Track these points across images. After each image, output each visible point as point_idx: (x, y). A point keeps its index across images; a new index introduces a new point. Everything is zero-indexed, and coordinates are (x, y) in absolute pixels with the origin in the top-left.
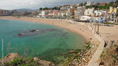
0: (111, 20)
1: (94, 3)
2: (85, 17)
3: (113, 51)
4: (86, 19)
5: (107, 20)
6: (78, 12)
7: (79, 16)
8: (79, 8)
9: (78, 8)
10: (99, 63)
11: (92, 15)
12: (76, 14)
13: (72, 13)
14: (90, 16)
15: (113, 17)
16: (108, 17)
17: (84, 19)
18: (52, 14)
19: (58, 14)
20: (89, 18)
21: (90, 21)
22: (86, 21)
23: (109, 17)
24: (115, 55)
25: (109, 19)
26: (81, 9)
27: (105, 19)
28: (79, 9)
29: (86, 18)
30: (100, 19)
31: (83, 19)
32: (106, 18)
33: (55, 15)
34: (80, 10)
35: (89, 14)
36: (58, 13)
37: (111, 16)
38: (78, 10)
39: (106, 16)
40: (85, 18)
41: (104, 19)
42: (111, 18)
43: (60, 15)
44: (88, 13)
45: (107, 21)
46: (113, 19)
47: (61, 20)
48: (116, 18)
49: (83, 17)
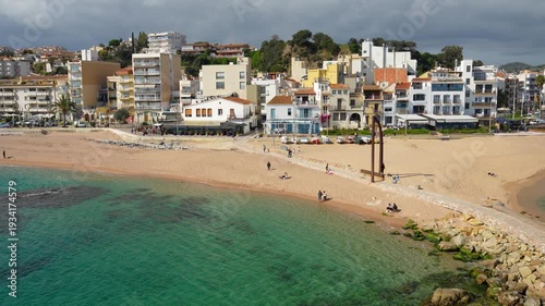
0: (349, 115)
2: (214, 105)
4: (224, 118)
5: (328, 117)
6: (139, 84)
8: (147, 60)
9: (139, 60)
11: (243, 95)
13: (94, 91)
14: (234, 97)
15: (352, 103)
16: (332, 102)
17: (207, 119)
20: (240, 110)
21: (247, 129)
22: (230, 130)
23: (340, 101)
25: (340, 113)
26: (157, 67)
27: (320, 113)
28: (143, 64)
29: (220, 112)
30: (298, 112)
31: (201, 119)
32: (325, 108)
34: (152, 72)
35: (227, 92)
37: (346, 99)
38: (140, 72)
40: (215, 112)
41: (316, 113)
42: (346, 104)
43: (11, 106)
44: (220, 86)
45: (332, 122)
46: (355, 110)
47: (45, 133)
48: (366, 104)
49: (201, 106)
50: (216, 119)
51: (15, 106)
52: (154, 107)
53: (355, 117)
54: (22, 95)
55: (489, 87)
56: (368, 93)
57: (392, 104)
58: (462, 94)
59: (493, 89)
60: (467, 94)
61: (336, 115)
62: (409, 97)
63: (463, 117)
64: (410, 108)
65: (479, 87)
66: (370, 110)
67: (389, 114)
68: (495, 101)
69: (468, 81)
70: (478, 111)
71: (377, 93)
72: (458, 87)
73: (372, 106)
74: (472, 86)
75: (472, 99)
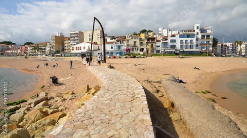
0: (139, 48)
2: (82, 45)
4: (85, 51)
5: (129, 50)
6: (72, 43)
8: (74, 34)
11: (99, 43)
12: (68, 46)
16: (131, 43)
17: (80, 51)
18: (16, 51)
23: (135, 42)
25: (135, 48)
26: (78, 36)
28: (73, 36)
29: (84, 48)
30: (116, 47)
31: (77, 51)
32: (128, 45)
34: (76, 38)
37: (138, 41)
38: (72, 39)
39: (128, 40)
40: (82, 48)
41: (124, 48)
42: (138, 44)
45: (131, 52)
46: (142, 47)
48: (147, 44)
49: (77, 46)
53: (142, 50)
55: (208, 36)
56: (149, 40)
57: (160, 44)
58: (194, 39)
59: (211, 37)
60: (197, 40)
61: (133, 49)
62: (168, 41)
63: (194, 49)
64: (169, 46)
65: (203, 36)
66: (149, 47)
67: (158, 49)
68: (211, 42)
69: (197, 33)
70: (203, 48)
71: (153, 39)
72: (193, 36)
73: (150, 44)
74: (200, 36)
75: (200, 42)
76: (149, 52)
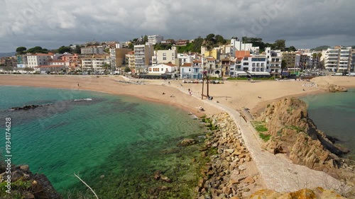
0: (215, 71)
1: (163, 40)
2: (160, 67)
3: (296, 118)
4: (163, 72)
5: (206, 72)
6: (137, 58)
7: (139, 66)
8: (139, 48)
9: (137, 48)
10: (273, 150)
11: (173, 63)
12: (131, 61)
13: (120, 60)
14: (170, 64)
15: (217, 66)
16: (208, 66)
17: (157, 72)
18: (63, 64)
19: (81, 63)
20: (170, 69)
21: (172, 77)
22: (165, 77)
23: (211, 65)
24: (300, 126)
25: (211, 70)
26: (144, 51)
27: (202, 70)
28: (138, 50)
29: (162, 69)
30: (193, 70)
31: (155, 72)
32: (205, 68)
33: (73, 65)
35: (167, 61)
36: (83, 62)
37: (214, 64)
38: (137, 53)
39: (205, 64)
40: (160, 70)
41: (201, 70)
42: (214, 67)
44: (164, 59)
45: (207, 74)
46: (217, 69)
47: (98, 77)
48: (222, 67)
49: (155, 67)
50: (161, 72)
51: (91, 66)
52: (142, 67)
53: (218, 72)
54: (94, 62)
55: (278, 60)
56: (223, 62)
57: (234, 67)
58: (265, 63)
59: (280, 61)
60: (268, 63)
61: (209, 71)
62: (242, 64)
63: (265, 73)
64: (242, 68)
65: (273, 60)
66: (224, 69)
67: (232, 71)
68: (280, 66)
69: (268, 57)
70: (272, 70)
71: (228, 62)
72: (264, 60)
73: (225, 67)
74: (270, 59)
75: (270, 65)
76: (224, 74)
